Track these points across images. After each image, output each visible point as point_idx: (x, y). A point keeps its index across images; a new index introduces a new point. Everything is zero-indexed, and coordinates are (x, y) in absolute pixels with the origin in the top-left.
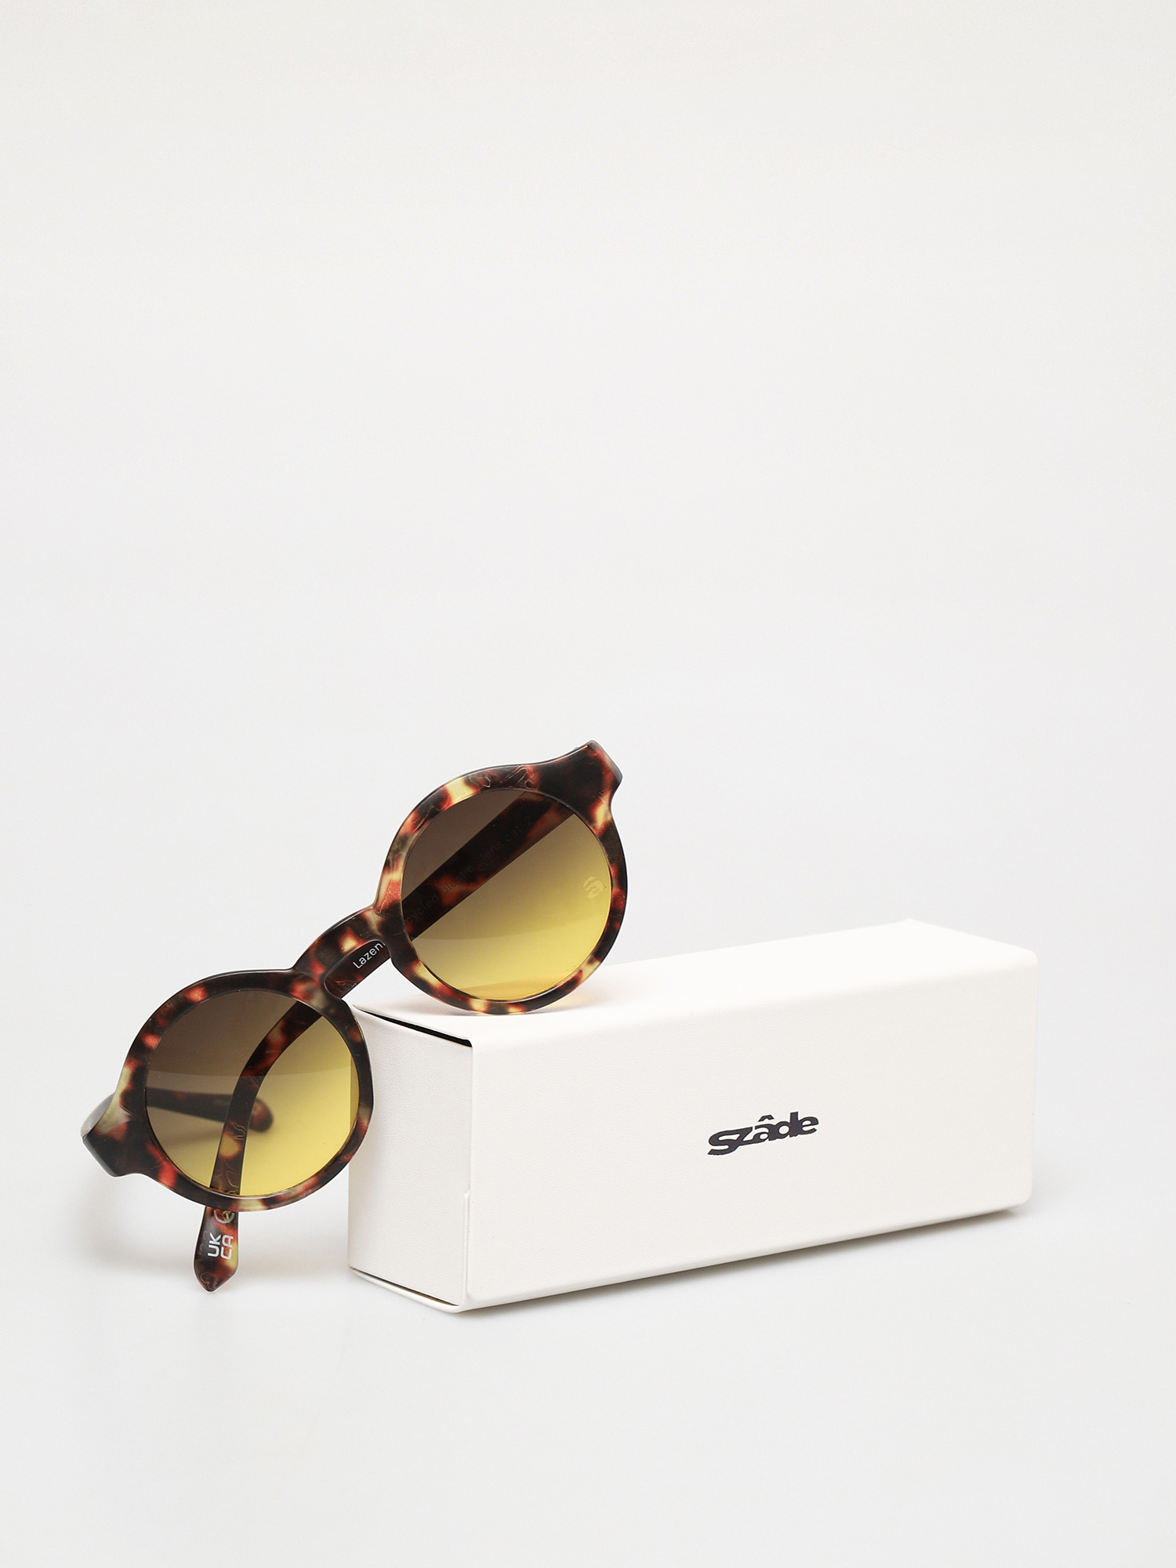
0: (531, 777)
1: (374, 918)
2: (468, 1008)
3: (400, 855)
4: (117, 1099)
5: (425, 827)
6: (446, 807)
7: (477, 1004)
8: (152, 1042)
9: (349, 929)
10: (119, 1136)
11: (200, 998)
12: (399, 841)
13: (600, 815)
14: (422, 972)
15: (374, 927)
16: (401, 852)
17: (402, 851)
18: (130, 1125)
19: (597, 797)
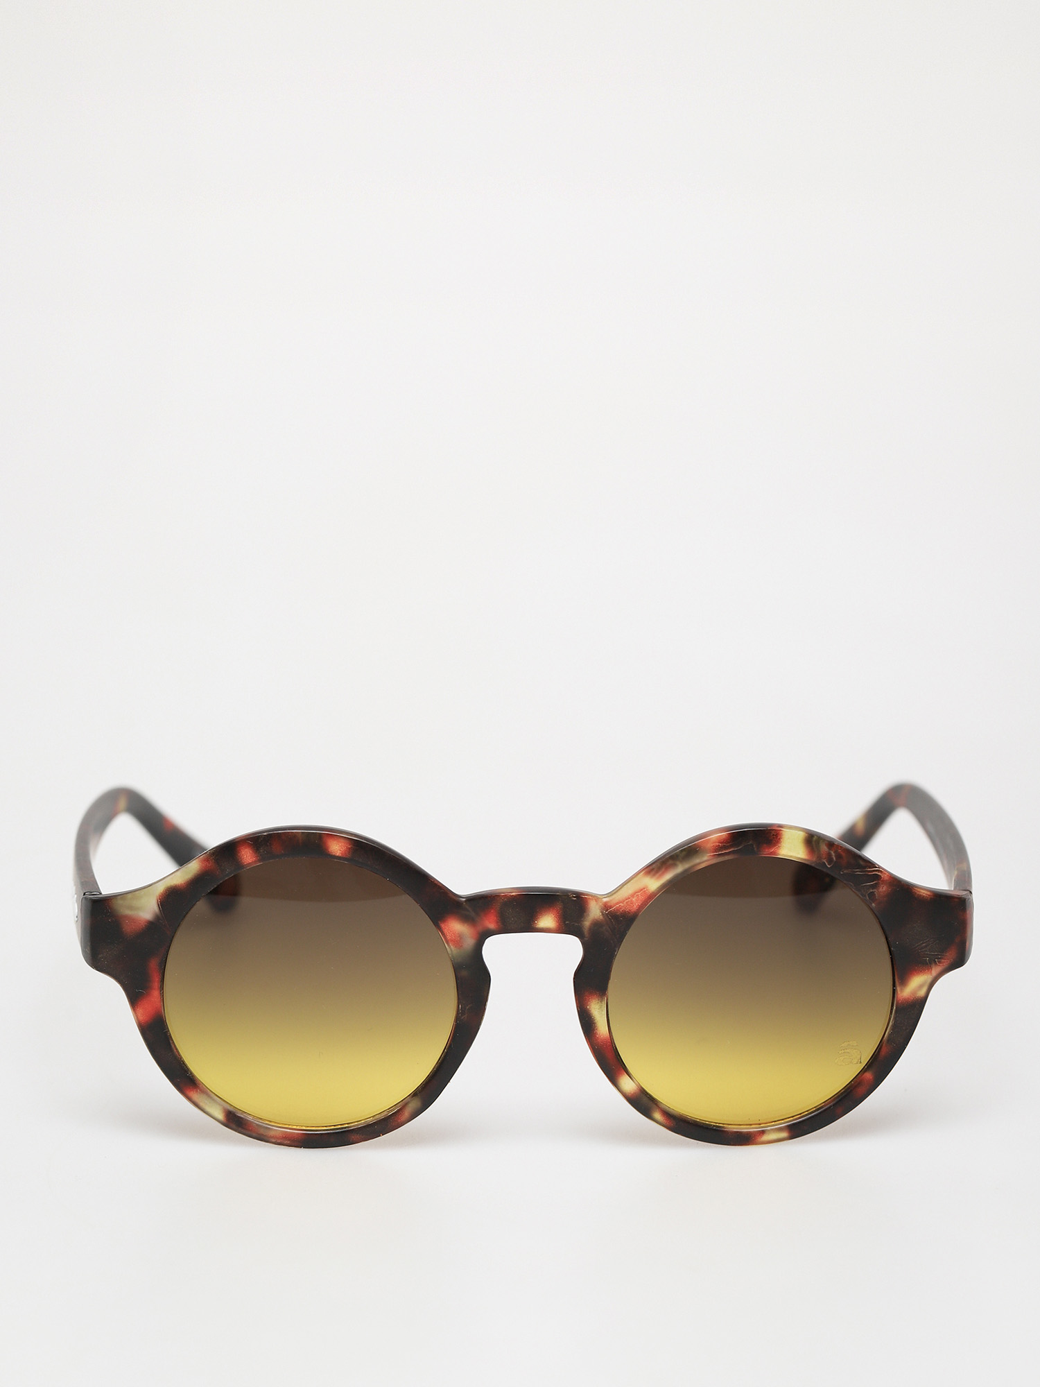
0: (881, 890)
1: (595, 912)
2: (613, 1079)
3: (674, 865)
4: (161, 888)
5: (727, 858)
6: (766, 852)
7: (628, 1084)
8: (247, 856)
9: (559, 906)
10: (128, 929)
11: (338, 853)
12: (688, 850)
13: (916, 984)
14: (597, 1010)
15: (587, 923)
16: (678, 863)
17: (681, 862)
18: (152, 926)
19: (931, 964)
